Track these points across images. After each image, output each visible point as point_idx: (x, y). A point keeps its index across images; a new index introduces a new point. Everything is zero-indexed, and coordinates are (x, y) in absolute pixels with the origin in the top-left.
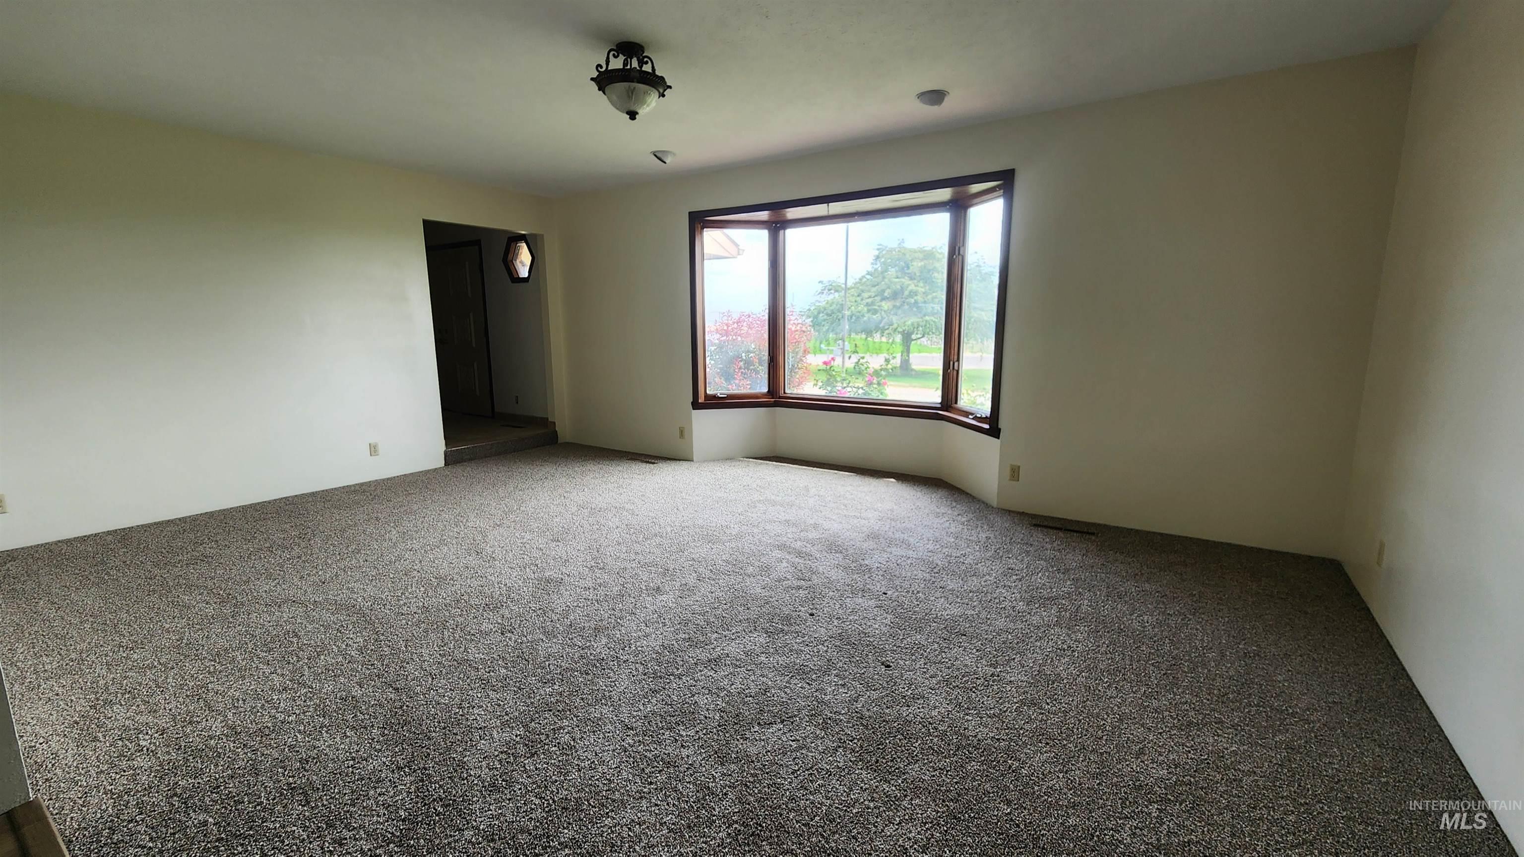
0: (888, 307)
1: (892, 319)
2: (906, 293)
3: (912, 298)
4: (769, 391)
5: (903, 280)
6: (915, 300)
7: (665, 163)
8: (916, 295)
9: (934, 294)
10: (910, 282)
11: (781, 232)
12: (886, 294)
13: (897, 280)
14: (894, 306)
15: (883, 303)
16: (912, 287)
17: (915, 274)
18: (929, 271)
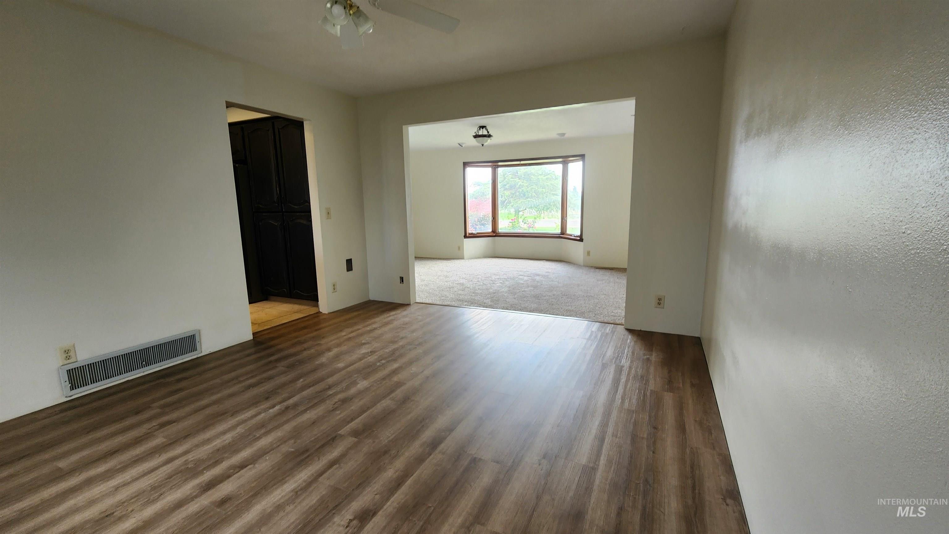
0: (508, 194)
1: (510, 200)
2: (518, 186)
3: (520, 189)
4: (492, 231)
5: (515, 180)
6: (522, 190)
7: (462, 146)
8: (523, 187)
9: (532, 187)
10: (519, 181)
11: (497, 169)
12: (507, 187)
13: (513, 179)
14: (511, 193)
15: (505, 192)
16: (520, 183)
17: (521, 176)
18: (528, 175)
